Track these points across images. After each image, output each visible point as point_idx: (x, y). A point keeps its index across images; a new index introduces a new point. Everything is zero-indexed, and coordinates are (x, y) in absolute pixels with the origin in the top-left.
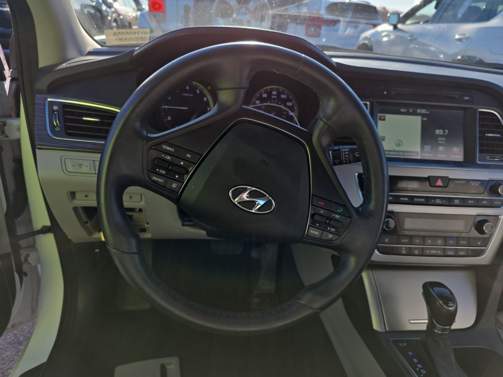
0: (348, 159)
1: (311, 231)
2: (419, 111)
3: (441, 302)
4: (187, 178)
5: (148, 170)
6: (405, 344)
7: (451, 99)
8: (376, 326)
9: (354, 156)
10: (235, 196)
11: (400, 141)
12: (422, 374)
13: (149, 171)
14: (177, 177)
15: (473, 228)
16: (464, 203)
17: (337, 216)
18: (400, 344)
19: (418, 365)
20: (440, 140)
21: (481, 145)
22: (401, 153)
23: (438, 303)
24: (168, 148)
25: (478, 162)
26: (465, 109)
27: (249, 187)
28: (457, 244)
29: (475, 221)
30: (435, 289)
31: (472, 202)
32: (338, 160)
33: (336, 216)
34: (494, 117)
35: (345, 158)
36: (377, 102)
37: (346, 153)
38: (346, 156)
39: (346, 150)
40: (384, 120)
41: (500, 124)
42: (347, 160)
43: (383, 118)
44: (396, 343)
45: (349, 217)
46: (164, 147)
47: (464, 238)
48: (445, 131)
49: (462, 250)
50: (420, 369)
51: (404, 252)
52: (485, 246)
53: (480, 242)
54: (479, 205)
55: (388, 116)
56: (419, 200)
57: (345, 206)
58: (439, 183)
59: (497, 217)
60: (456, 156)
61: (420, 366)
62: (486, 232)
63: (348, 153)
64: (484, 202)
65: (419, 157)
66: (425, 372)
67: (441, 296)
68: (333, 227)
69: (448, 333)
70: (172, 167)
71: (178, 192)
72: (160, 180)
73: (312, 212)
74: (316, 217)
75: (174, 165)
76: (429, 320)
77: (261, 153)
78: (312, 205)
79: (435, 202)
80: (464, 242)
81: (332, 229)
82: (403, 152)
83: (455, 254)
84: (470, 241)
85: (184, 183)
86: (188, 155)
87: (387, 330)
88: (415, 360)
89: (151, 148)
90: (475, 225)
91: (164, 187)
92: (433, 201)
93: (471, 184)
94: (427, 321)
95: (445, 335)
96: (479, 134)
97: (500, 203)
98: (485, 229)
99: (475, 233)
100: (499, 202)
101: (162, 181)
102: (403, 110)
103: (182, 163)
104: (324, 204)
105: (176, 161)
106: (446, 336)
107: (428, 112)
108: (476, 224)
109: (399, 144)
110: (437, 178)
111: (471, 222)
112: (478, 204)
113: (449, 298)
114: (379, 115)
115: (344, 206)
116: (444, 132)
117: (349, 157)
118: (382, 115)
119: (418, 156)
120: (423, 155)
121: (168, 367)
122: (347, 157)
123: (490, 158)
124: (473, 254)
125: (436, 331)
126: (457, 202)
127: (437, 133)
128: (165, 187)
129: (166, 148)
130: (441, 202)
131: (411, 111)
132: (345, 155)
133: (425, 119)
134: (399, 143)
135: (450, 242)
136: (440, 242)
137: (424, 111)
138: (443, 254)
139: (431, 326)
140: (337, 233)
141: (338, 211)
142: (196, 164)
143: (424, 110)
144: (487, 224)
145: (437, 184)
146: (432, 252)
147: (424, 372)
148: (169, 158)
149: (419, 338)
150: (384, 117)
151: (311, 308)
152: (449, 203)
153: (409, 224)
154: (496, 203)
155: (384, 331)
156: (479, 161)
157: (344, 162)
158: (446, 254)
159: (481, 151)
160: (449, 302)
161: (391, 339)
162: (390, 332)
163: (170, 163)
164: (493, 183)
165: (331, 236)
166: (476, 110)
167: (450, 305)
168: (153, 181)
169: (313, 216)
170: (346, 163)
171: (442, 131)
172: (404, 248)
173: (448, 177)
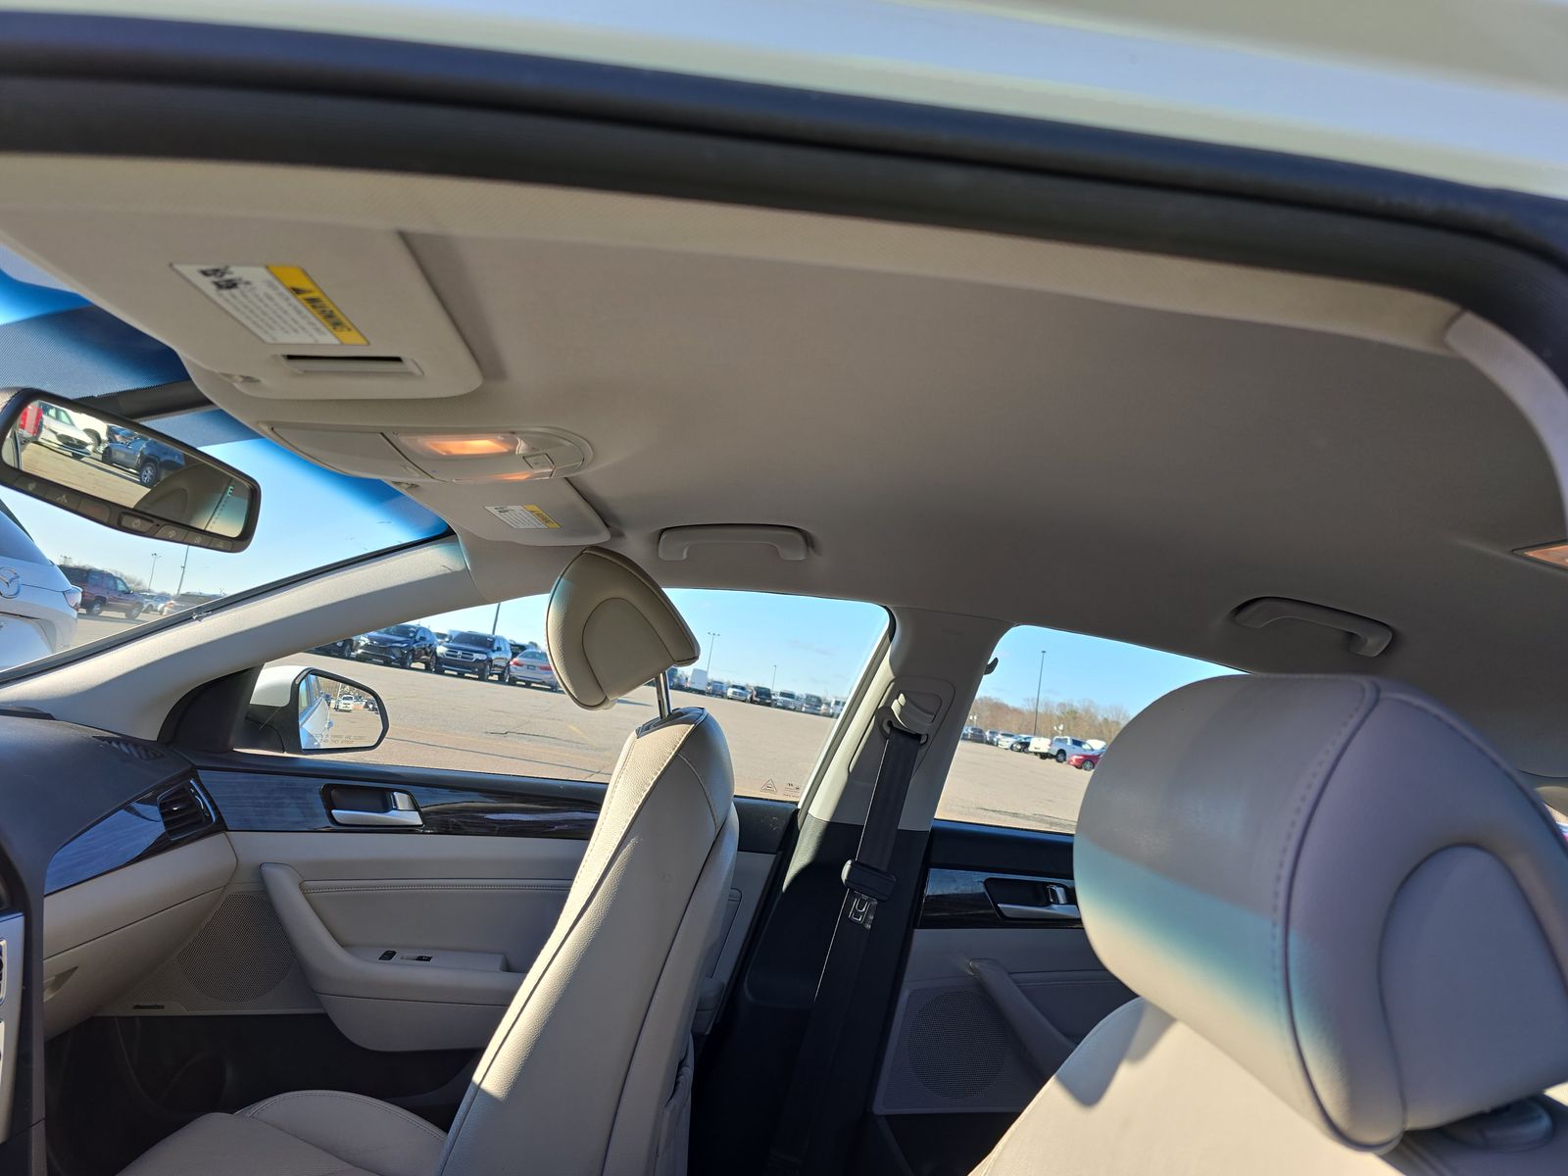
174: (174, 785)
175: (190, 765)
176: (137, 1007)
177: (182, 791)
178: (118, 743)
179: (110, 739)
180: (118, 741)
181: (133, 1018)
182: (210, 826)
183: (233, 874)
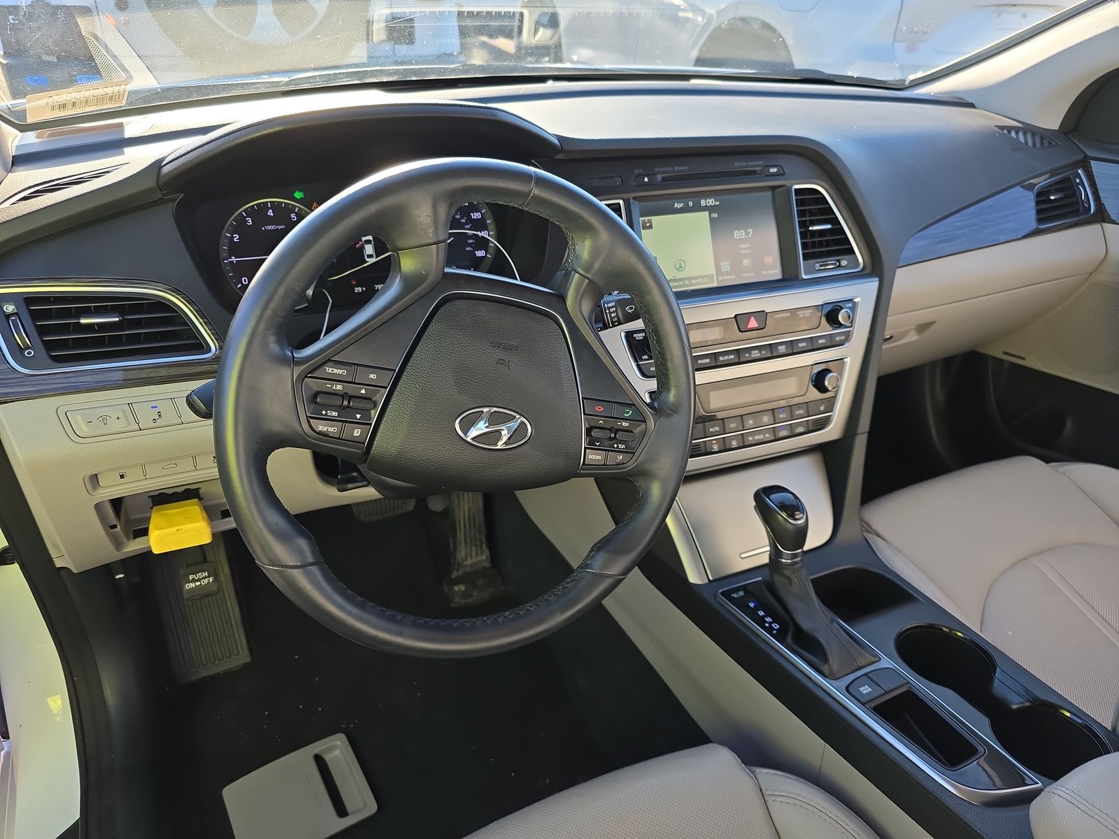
0: (616, 319)
1: (590, 457)
2: (703, 203)
3: (784, 515)
4: (375, 414)
5: (307, 416)
6: (741, 593)
7: (751, 174)
8: (694, 577)
9: (625, 312)
10: (466, 429)
11: (681, 260)
12: (775, 629)
13: (310, 417)
14: (358, 416)
15: (811, 386)
16: (793, 349)
17: (625, 424)
18: (735, 595)
19: (766, 619)
20: (742, 249)
21: (805, 246)
22: (687, 282)
23: (780, 518)
24: (335, 371)
25: (804, 277)
26: (773, 188)
27: (486, 410)
28: (792, 417)
29: (813, 373)
30: (772, 497)
31: (804, 344)
32: (601, 322)
33: (623, 424)
34: (818, 196)
35: (612, 318)
36: (634, 198)
37: (612, 310)
38: (613, 315)
39: (610, 305)
40: (651, 227)
41: (827, 206)
42: (616, 322)
43: (648, 225)
44: (727, 595)
45: (643, 421)
46: (329, 370)
47: (799, 405)
48: (749, 230)
49: (799, 424)
50: (770, 623)
51: (716, 448)
52: (831, 411)
53: (823, 405)
54: (815, 347)
55: (655, 220)
56: (726, 358)
57: (634, 405)
58: (753, 323)
59: (842, 361)
60: (770, 272)
61: (768, 619)
62: (830, 388)
63: (615, 309)
64: (821, 341)
65: (715, 285)
66: (778, 626)
67: (783, 507)
68: (622, 442)
69: (801, 560)
70: (349, 403)
71: (363, 441)
72: (331, 429)
73: (588, 426)
74: (595, 433)
75: (351, 398)
76: (770, 546)
77: (493, 347)
78: (585, 414)
79: (750, 356)
80: (801, 412)
81: (620, 446)
82: (689, 279)
83: (790, 434)
84: (809, 407)
85: (371, 424)
86: (372, 376)
87: (711, 578)
88: (761, 613)
89: (306, 377)
90: (812, 381)
91: (339, 439)
92: (747, 355)
93: (798, 315)
94: (768, 548)
95: (795, 563)
96: (800, 228)
97: (843, 337)
98: (829, 384)
99: (814, 394)
100: (841, 336)
101: (335, 430)
102: (678, 206)
103: (363, 391)
104: (602, 409)
105: (351, 389)
106: (799, 565)
107: (718, 203)
108: (814, 379)
109: (681, 267)
110: (749, 315)
111: (807, 377)
112: (812, 346)
113: (794, 508)
114: (641, 219)
115: (631, 405)
116: (747, 233)
117: (617, 316)
118: (646, 219)
119: (714, 283)
120: (720, 278)
121: (327, 757)
122: (614, 317)
123: (821, 266)
124: (814, 428)
125: (783, 560)
126: (782, 349)
127: (736, 238)
128: (341, 439)
129: (333, 371)
130: (759, 355)
131: (691, 204)
132: (610, 313)
133: (715, 215)
134: (680, 264)
135: (781, 416)
136: (766, 419)
137: (711, 202)
138: (773, 438)
139: (775, 555)
140: (630, 452)
141: (625, 415)
142: (386, 388)
143: (710, 199)
144: (831, 374)
145: (749, 327)
146: (756, 437)
147: (776, 626)
148: (339, 387)
149: (760, 578)
150: (650, 221)
151: (609, 576)
152: (771, 353)
153: (716, 402)
154: (838, 339)
155: (707, 581)
156: (806, 274)
157: (611, 325)
158: (777, 437)
159: (806, 257)
160: (796, 513)
161: (720, 591)
162: (715, 580)
163: (343, 396)
164: (829, 308)
165: (621, 457)
166: (789, 189)
167: (797, 517)
168: (319, 433)
169: (589, 431)
170: (614, 326)
171: (743, 231)
172: (714, 442)
173: (763, 311)
174: (1060, 174)
175: (1083, 155)
176: (1006, 353)
177: (1067, 180)
178: (1017, 133)
179: (1010, 129)
180: (1017, 130)
181: (1002, 361)
182: (1085, 216)
183: (1101, 263)
